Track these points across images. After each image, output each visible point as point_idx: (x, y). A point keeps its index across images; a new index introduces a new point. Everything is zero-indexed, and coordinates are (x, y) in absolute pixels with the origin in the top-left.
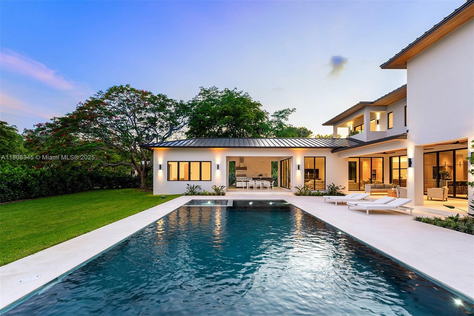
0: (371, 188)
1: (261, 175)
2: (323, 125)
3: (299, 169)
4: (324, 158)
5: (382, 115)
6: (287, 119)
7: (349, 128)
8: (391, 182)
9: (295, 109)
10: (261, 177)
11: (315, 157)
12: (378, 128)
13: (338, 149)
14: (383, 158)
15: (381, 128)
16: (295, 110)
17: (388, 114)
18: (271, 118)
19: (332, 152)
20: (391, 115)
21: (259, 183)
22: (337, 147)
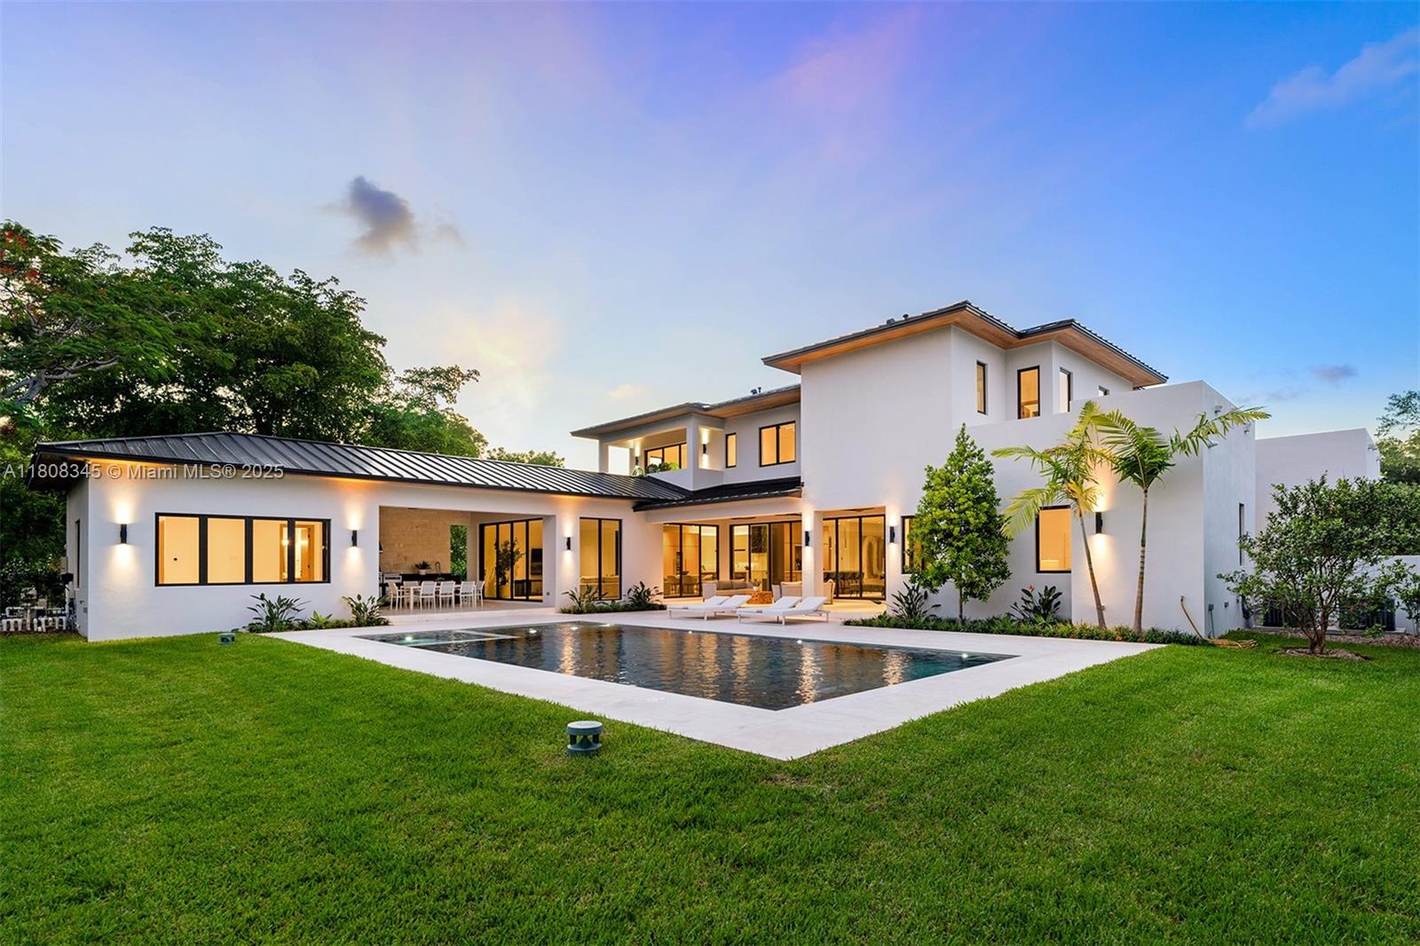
0: (718, 589)
1: (425, 566)
2: (574, 434)
3: (569, 548)
4: (618, 522)
5: (712, 436)
6: (453, 399)
7: (632, 451)
8: (731, 578)
9: (476, 372)
10: (423, 572)
11: (600, 520)
12: (705, 462)
13: (651, 503)
14: (718, 527)
15: (711, 460)
16: (475, 376)
17: (727, 436)
18: (398, 388)
19: (636, 509)
20: (732, 439)
21: (450, 586)
22: (649, 498)
